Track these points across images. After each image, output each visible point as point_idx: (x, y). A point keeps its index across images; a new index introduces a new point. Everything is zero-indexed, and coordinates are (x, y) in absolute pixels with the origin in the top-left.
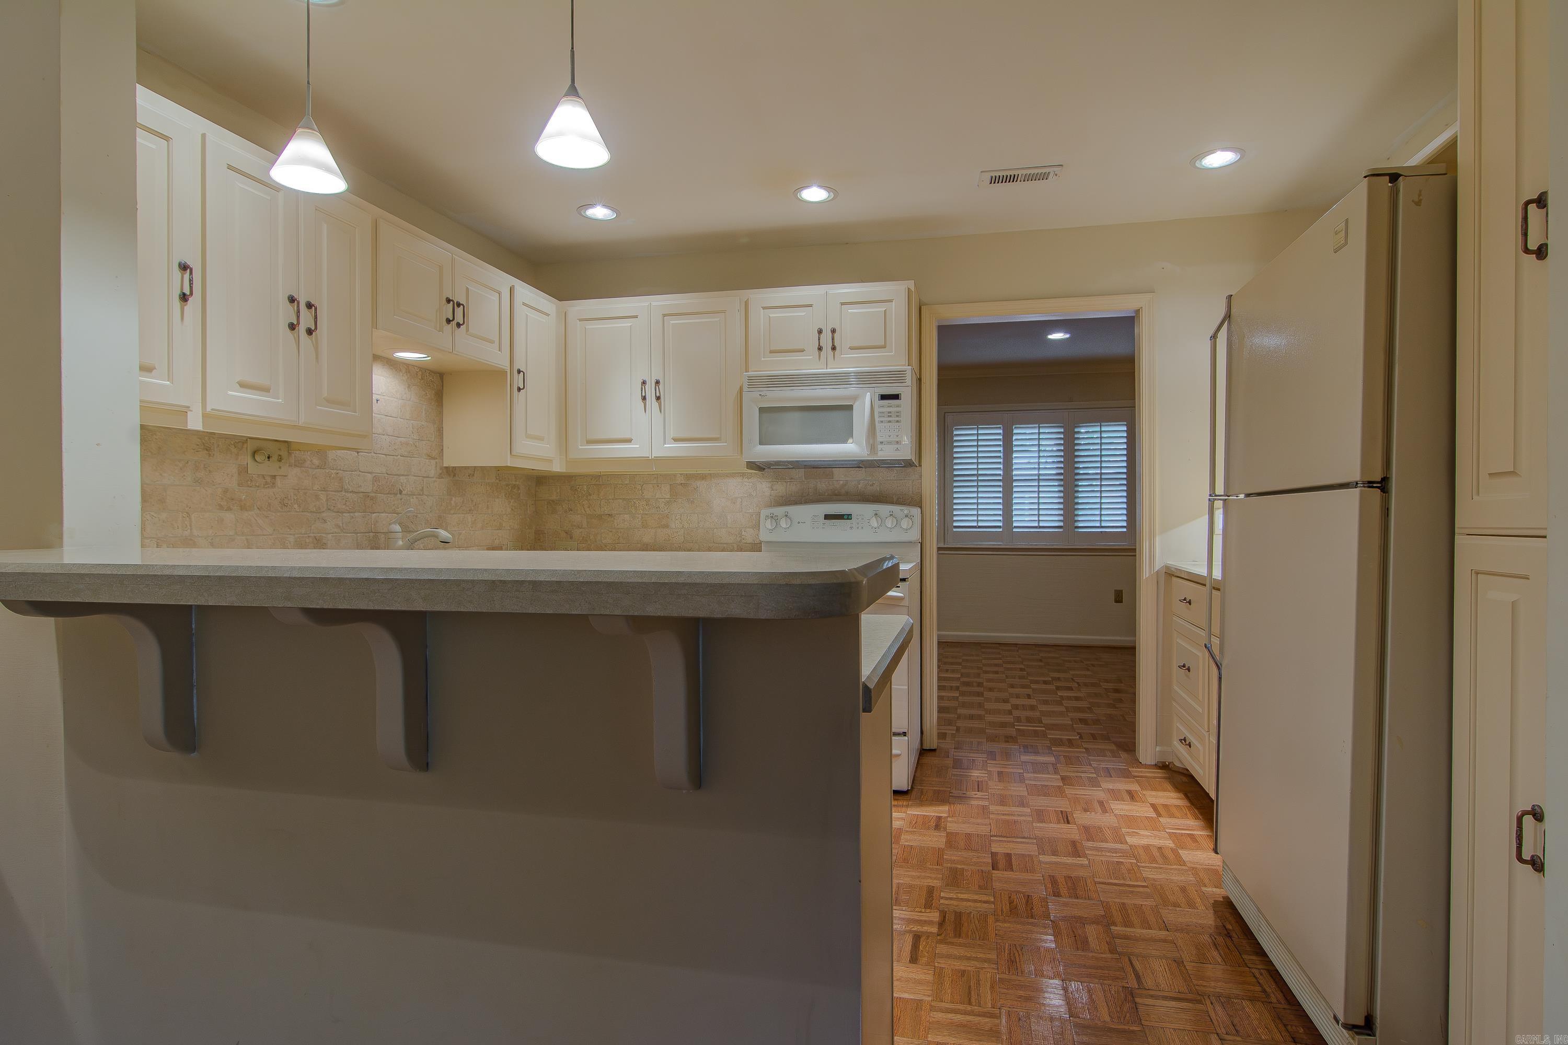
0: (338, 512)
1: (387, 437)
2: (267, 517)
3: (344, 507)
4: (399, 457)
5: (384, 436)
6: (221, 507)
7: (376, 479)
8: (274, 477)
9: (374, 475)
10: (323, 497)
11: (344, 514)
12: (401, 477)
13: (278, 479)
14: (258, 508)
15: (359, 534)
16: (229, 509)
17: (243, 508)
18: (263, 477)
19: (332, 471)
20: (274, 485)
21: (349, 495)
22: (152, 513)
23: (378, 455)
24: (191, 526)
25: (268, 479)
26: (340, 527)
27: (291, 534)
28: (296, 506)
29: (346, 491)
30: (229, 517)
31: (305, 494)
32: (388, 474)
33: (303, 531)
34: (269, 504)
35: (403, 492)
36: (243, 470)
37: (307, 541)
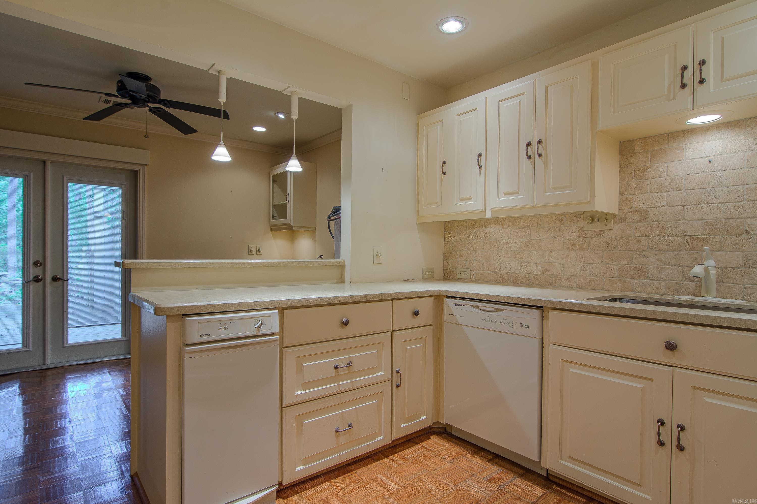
0: (661, 251)
1: (725, 188)
2: (596, 254)
3: (666, 247)
4: (744, 202)
5: (719, 188)
6: (568, 249)
7: (708, 224)
8: (603, 231)
9: (705, 221)
10: (644, 241)
11: (668, 252)
12: (748, 220)
13: (606, 233)
14: (591, 249)
15: (684, 267)
16: (572, 250)
17: (581, 249)
18: (595, 231)
19: (654, 223)
20: (602, 235)
21: (672, 239)
22: (535, 252)
23: (710, 205)
24: (552, 257)
25: (598, 233)
26: (662, 261)
27: (615, 264)
28: (619, 247)
29: (670, 235)
30: (572, 253)
31: (628, 239)
32: (725, 219)
33: (625, 262)
34: (598, 247)
35: (751, 233)
36: (581, 229)
37: (629, 269)
